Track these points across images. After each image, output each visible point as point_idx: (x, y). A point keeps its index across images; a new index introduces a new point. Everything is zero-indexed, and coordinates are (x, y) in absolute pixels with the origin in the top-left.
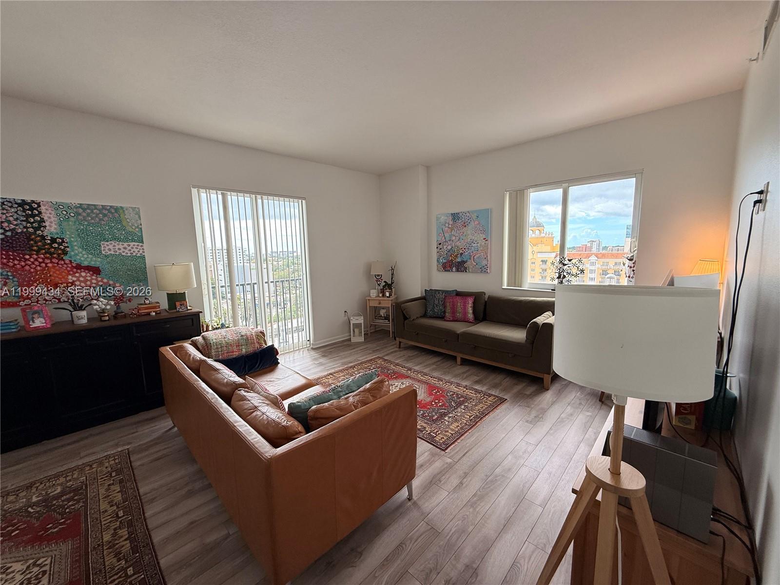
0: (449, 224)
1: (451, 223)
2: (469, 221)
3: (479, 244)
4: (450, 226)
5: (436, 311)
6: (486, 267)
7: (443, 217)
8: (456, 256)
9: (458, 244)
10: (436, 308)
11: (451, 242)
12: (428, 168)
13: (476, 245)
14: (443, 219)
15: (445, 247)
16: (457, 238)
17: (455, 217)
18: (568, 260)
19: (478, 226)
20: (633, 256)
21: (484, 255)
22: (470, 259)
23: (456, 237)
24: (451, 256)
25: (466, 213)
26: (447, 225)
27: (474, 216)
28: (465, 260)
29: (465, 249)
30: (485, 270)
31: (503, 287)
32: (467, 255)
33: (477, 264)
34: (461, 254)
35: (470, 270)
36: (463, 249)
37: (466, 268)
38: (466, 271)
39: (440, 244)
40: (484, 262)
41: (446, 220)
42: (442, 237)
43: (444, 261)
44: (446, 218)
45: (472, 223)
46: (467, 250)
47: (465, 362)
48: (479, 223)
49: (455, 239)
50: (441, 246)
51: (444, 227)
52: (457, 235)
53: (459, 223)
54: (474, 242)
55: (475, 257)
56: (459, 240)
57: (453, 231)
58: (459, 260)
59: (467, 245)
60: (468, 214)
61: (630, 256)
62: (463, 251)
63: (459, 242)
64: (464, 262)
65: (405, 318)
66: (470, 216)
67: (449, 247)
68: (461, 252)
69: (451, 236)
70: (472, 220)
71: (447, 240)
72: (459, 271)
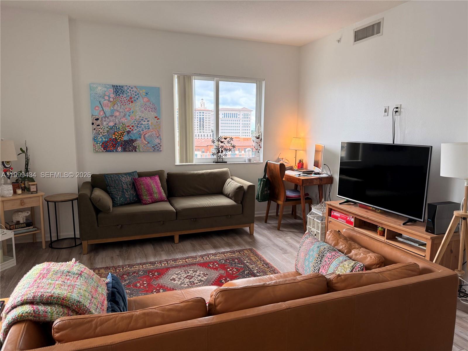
0: (109, 97)
1: (112, 96)
2: (136, 97)
3: (150, 123)
4: (111, 100)
5: (127, 196)
6: (159, 145)
7: (99, 88)
8: (122, 134)
9: (123, 120)
10: (126, 193)
11: (114, 118)
12: (72, 21)
13: (146, 123)
14: (100, 90)
15: (105, 123)
16: (122, 114)
17: (118, 90)
18: (224, 138)
19: (148, 104)
20: (259, 136)
21: (156, 134)
22: (140, 137)
23: (120, 112)
24: (114, 134)
25: (132, 88)
26: (107, 98)
27: (143, 92)
28: (134, 138)
29: (133, 126)
30: (158, 149)
31: (176, 164)
32: (136, 133)
33: (148, 143)
34: (129, 132)
35: (141, 150)
36: (131, 127)
37: (136, 147)
38: (136, 151)
39: (97, 119)
40: (157, 141)
41: (105, 91)
42: (100, 111)
43: (104, 140)
44: (105, 89)
45: (141, 99)
46: (136, 128)
47: (183, 238)
48: (148, 101)
49: (119, 115)
50: (98, 122)
51: (102, 100)
52: (121, 110)
53: (124, 97)
54: (144, 120)
55: (146, 136)
56: (124, 116)
57: (116, 105)
58: (126, 138)
59: (136, 122)
60: (135, 89)
61: (257, 135)
62: (130, 128)
63: (124, 118)
64: (133, 141)
65: (98, 211)
66: (137, 92)
67: (112, 124)
68: (128, 129)
69: (112, 111)
70: (140, 96)
71: (107, 116)
72: (126, 151)
